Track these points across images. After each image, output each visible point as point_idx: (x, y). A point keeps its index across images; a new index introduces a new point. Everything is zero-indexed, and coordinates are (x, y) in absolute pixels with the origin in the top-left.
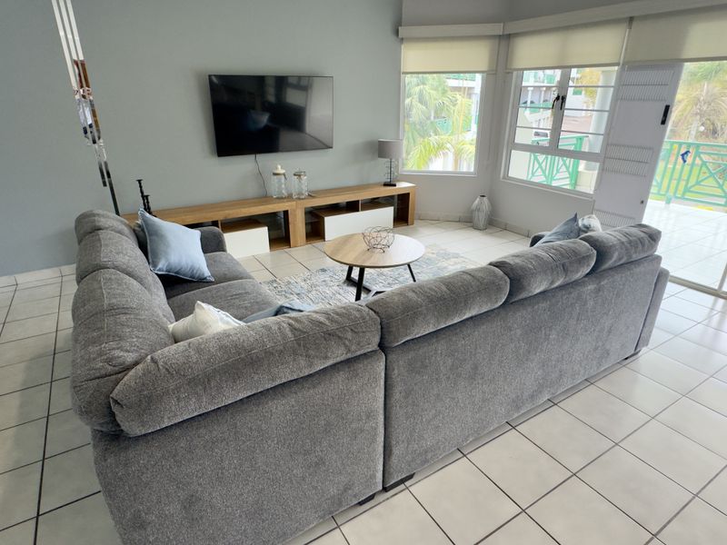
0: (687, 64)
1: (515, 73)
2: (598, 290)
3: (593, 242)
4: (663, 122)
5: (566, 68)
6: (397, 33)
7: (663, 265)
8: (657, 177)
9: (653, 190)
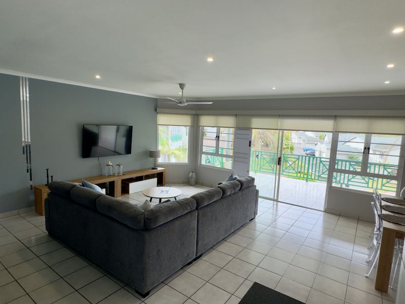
0: (253, 130)
1: (201, 127)
2: (242, 195)
3: (239, 181)
4: (250, 146)
5: (219, 127)
6: (156, 110)
7: (257, 188)
8: (251, 163)
9: (250, 168)
